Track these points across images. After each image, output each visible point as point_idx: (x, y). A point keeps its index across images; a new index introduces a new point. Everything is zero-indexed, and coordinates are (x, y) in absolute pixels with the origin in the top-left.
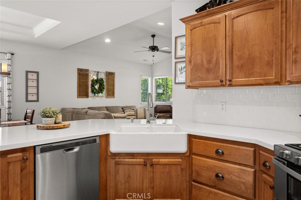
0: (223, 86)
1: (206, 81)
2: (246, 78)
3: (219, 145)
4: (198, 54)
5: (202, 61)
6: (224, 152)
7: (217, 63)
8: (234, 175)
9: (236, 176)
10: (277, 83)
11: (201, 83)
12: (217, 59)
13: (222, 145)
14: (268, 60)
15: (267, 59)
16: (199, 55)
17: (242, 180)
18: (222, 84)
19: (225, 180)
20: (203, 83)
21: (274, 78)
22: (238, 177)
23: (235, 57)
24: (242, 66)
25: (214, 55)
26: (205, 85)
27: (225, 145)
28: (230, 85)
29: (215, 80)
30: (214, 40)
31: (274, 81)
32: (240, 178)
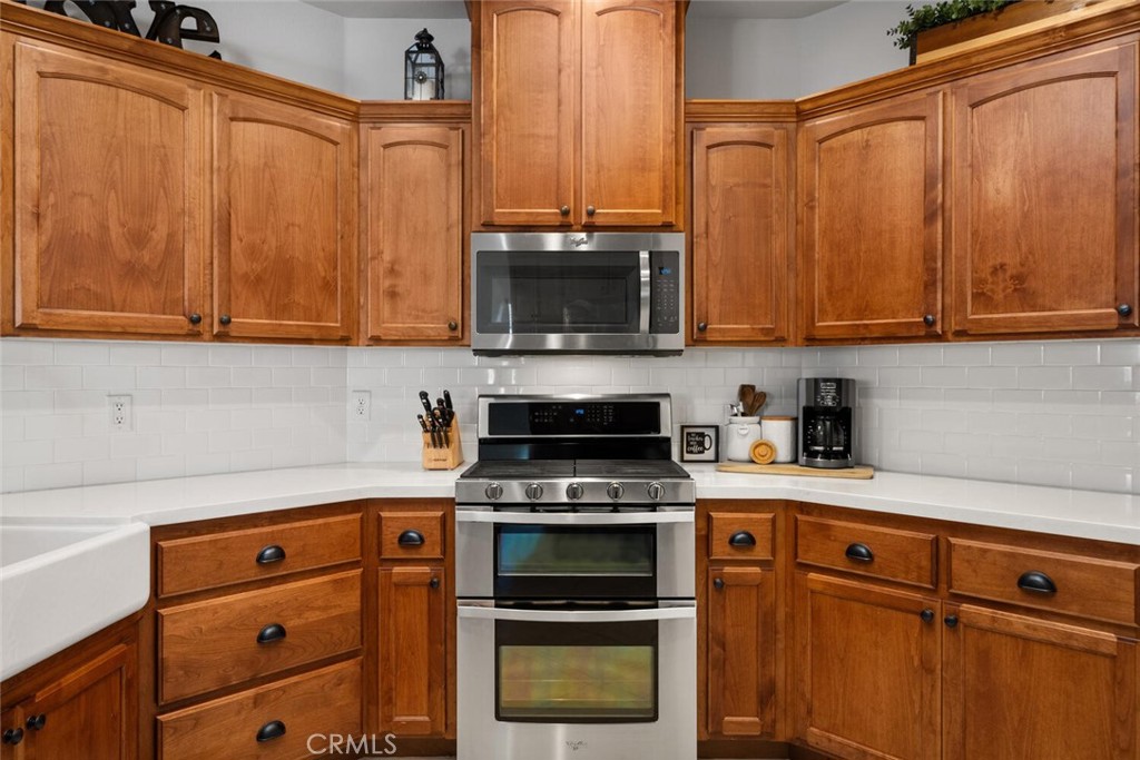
0: (195, 336)
1: (122, 311)
2: (269, 317)
3: (268, 533)
4: (82, 194)
5: (104, 228)
6: (286, 551)
7: (173, 252)
8: (313, 609)
9: (319, 608)
10: (345, 341)
11: (101, 317)
12: (171, 236)
13: (278, 531)
14: (325, 278)
15: (323, 274)
16: (86, 200)
17: (334, 612)
18: (193, 330)
19: (288, 639)
20: (110, 321)
21: (338, 325)
22: (325, 608)
23: (236, 245)
24: (259, 279)
25: (159, 218)
26: (119, 330)
27: (288, 526)
28: (222, 337)
29: (164, 314)
30: (158, 163)
31: (341, 333)
32: (331, 608)
